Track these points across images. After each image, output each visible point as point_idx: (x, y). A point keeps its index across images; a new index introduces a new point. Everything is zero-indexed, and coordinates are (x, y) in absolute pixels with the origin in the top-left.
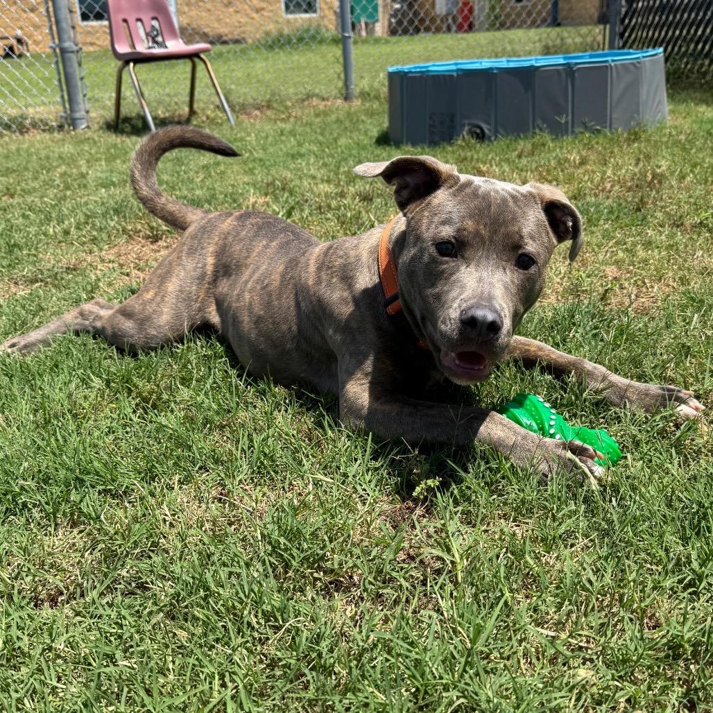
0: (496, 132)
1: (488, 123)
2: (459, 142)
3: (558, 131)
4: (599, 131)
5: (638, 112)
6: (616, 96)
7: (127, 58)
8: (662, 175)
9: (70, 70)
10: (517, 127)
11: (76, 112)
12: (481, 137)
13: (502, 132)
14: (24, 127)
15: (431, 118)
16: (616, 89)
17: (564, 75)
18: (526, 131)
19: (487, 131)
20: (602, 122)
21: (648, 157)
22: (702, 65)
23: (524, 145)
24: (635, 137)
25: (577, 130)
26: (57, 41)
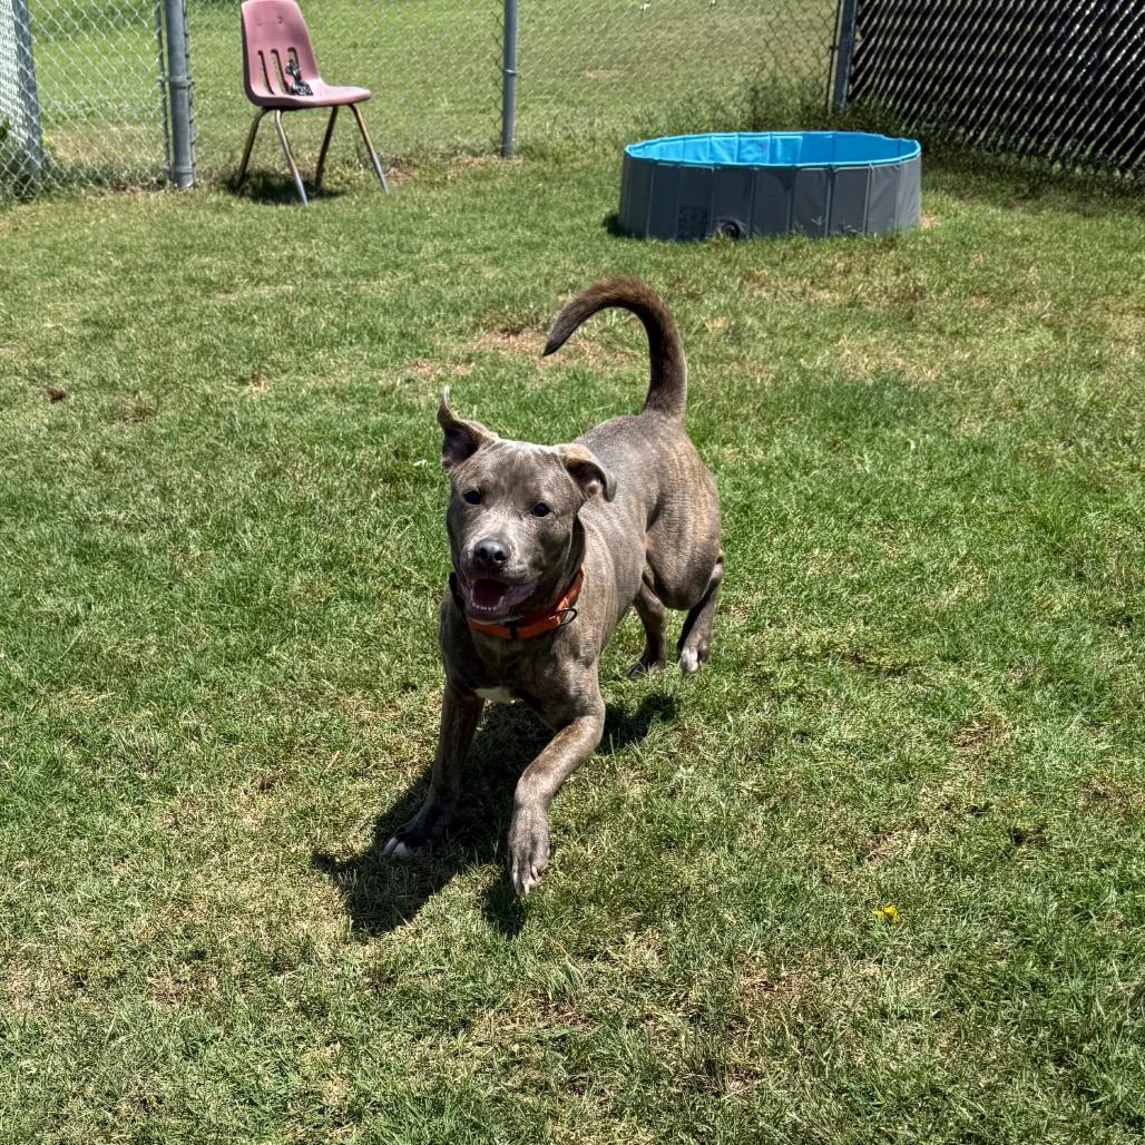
0: (752, 231)
1: (744, 221)
2: (713, 239)
3: (815, 233)
4: (854, 235)
5: (893, 217)
6: (873, 201)
7: (267, 104)
8: (923, 288)
9: (180, 111)
10: (774, 227)
11: (183, 164)
12: (736, 234)
13: (757, 230)
14: (119, 182)
15: (681, 212)
16: (874, 193)
17: (824, 176)
18: (782, 231)
19: (742, 229)
20: (859, 226)
21: (907, 268)
22: (955, 133)
23: (781, 246)
24: (891, 243)
25: (834, 232)
26: (167, 74)
